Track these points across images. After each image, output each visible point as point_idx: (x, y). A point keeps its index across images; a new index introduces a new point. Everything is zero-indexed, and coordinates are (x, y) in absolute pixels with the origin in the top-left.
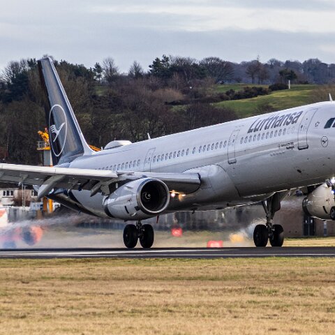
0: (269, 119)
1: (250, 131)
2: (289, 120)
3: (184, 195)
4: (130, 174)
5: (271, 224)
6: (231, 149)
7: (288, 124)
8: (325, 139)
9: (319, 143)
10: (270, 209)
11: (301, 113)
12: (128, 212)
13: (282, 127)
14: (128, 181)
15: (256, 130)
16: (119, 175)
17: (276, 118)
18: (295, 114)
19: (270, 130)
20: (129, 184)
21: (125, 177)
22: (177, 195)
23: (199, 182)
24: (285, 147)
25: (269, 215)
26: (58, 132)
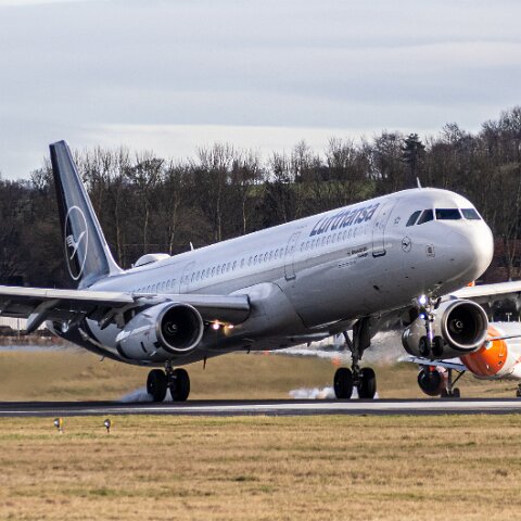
0: (338, 216)
1: (313, 233)
2: (361, 217)
3: (231, 327)
4: (150, 297)
5: (358, 367)
6: (288, 259)
7: (360, 221)
8: (407, 241)
9: (399, 247)
10: (357, 346)
11: (377, 205)
12: (145, 351)
13: (353, 226)
14: (148, 306)
15: (320, 231)
16: (135, 298)
17: (347, 213)
18: (370, 207)
19: (337, 231)
20: (148, 312)
21: (144, 300)
22: (221, 326)
23: (248, 307)
24: (356, 255)
25: (355, 354)
26: (76, 246)
